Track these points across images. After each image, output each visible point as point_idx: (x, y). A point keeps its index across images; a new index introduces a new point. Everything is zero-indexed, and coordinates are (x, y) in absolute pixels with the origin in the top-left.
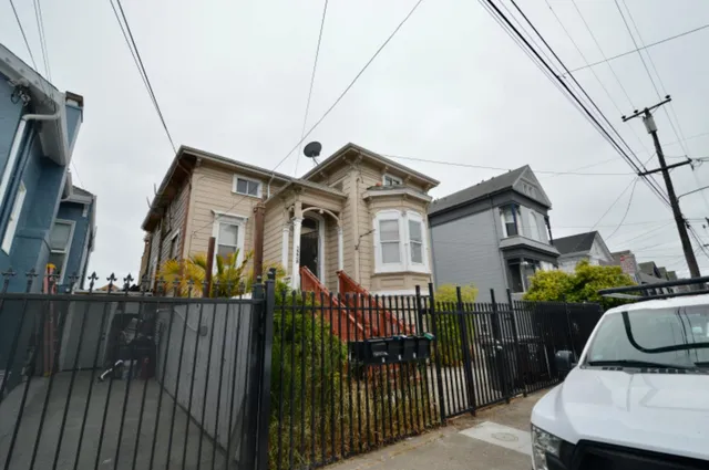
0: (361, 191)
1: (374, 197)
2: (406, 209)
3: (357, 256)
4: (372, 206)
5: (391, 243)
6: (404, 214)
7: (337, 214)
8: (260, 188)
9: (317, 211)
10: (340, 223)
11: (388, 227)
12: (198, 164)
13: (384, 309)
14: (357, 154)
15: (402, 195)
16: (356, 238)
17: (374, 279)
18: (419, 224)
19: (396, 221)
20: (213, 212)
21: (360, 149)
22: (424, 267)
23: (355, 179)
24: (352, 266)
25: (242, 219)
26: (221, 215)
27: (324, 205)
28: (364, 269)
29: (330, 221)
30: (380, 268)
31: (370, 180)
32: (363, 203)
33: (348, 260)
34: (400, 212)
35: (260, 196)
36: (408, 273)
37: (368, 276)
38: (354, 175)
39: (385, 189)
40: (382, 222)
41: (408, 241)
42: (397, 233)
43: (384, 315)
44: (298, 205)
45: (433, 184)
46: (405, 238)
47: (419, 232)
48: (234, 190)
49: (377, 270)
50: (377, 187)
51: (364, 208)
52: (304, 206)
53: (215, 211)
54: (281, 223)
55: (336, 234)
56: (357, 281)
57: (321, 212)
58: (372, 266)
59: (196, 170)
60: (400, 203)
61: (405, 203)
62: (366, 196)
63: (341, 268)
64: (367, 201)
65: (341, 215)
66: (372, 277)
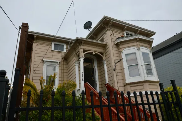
0: (113, 40)
1: (121, 42)
2: (139, 46)
3: (115, 75)
4: (120, 47)
5: (134, 66)
6: (138, 49)
7: (102, 54)
8: (65, 47)
9: (91, 53)
10: (104, 58)
11: (130, 57)
12: (35, 38)
13: (137, 104)
14: (110, 22)
15: (136, 39)
16: (113, 64)
17: (126, 86)
18: (148, 54)
19: (135, 53)
20: (43, 60)
21: (110, 19)
22: (155, 78)
23: (110, 34)
24: (113, 80)
25: (57, 62)
26: (46, 61)
27: (95, 50)
28: (120, 81)
29: (99, 58)
30: (129, 80)
31: (117, 34)
32: (115, 46)
33: (111, 77)
34: (136, 49)
35: (65, 51)
36: (146, 82)
37: (122, 85)
38: (109, 32)
39: (126, 37)
40: (126, 55)
41: (143, 64)
42: (136, 59)
43: (138, 108)
44: (81, 51)
45: (153, 34)
46: (141, 62)
47: (149, 59)
48: (53, 49)
49: (127, 81)
50: (122, 37)
51: (116, 49)
52: (84, 51)
53: (44, 60)
54: (74, 61)
55: (103, 65)
56: (117, 88)
57: (94, 53)
58: (124, 79)
59: (34, 42)
60: (135, 44)
61: (138, 43)
62: (116, 42)
63: (107, 82)
64: (117, 45)
65: (104, 54)
66: (125, 85)
